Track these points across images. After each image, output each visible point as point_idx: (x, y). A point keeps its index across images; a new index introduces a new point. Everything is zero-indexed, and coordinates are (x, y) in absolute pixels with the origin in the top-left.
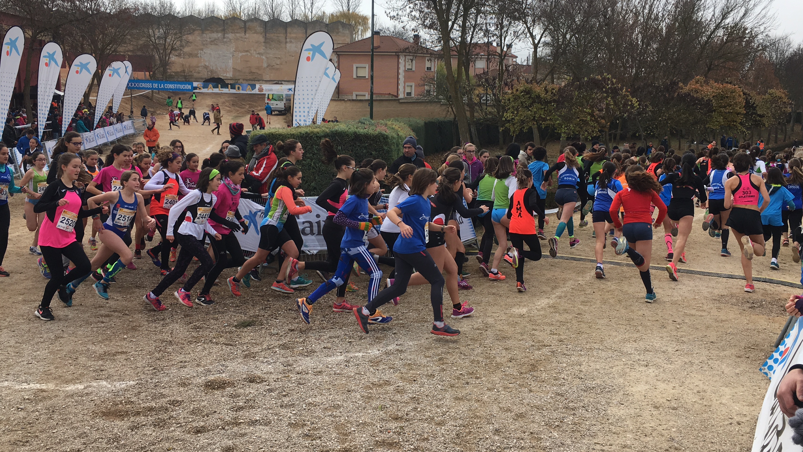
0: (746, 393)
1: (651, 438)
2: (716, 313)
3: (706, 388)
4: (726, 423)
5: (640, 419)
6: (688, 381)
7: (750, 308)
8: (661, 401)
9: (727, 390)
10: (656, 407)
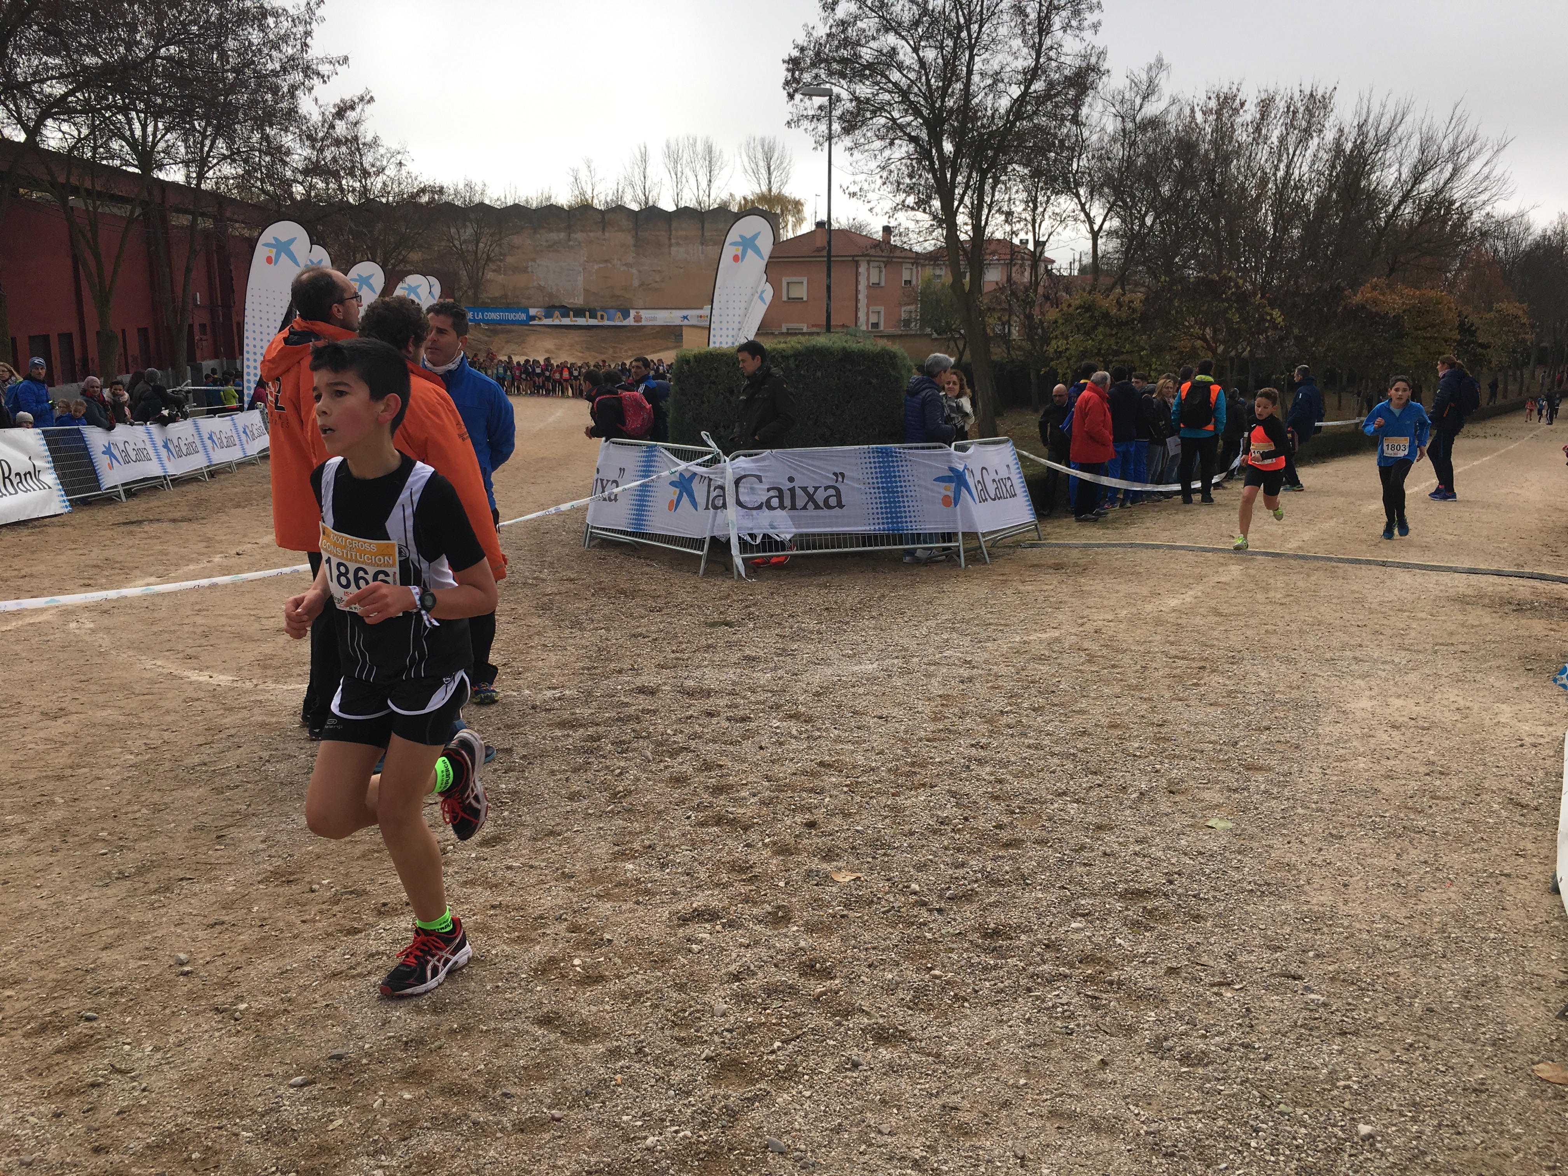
0: (1537, 711)
1: (1398, 762)
2: (1461, 617)
3: (1468, 704)
4: (1514, 745)
5: (1373, 741)
6: (1438, 696)
7: (1514, 611)
8: (1401, 720)
9: (1504, 706)
10: (1393, 727)
